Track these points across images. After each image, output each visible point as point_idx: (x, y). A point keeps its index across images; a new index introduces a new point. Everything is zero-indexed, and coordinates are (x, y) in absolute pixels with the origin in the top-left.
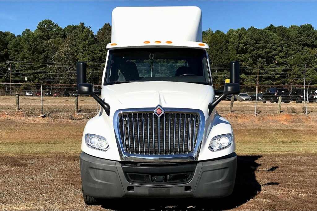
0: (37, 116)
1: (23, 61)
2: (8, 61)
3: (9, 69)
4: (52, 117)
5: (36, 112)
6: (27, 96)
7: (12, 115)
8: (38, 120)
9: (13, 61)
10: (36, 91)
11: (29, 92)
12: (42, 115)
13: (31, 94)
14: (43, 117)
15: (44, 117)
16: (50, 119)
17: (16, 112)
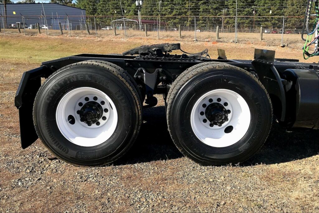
0: (277, 46)
1: (264, 6)
2: (253, 7)
3: (254, 12)
4: (290, 47)
5: (277, 42)
6: (265, 33)
7: (256, 44)
8: (277, 49)
9: (257, 6)
10: (272, 29)
11: (267, 30)
12: (281, 45)
13: (268, 31)
14: (282, 47)
15: (284, 46)
16: (289, 49)
17: (259, 42)
